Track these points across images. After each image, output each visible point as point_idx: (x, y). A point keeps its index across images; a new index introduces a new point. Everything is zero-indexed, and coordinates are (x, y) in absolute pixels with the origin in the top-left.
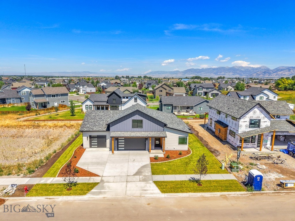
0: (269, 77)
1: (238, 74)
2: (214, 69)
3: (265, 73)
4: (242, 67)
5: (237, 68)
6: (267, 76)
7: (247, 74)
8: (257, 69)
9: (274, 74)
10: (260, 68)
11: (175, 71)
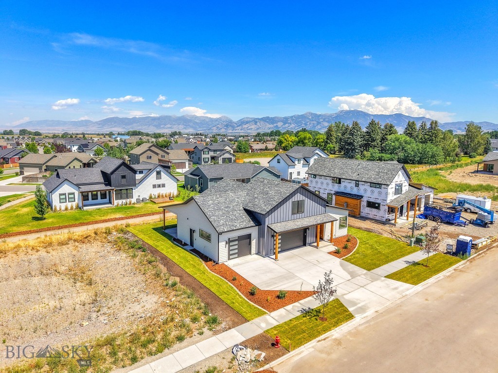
0: (233, 132)
1: (192, 127)
2: (154, 119)
3: (227, 126)
4: (196, 117)
5: (189, 118)
6: (231, 131)
7: (203, 127)
8: (217, 120)
9: (239, 128)
10: (220, 119)
11: (82, 121)
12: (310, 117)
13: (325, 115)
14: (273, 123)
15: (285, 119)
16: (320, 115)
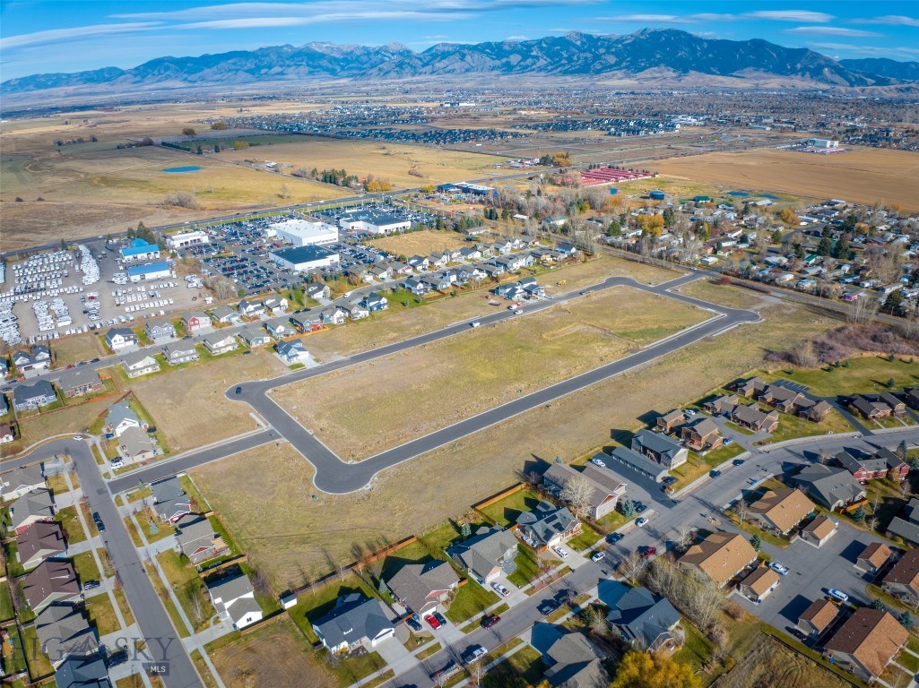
12: (579, 43)
13: (608, 40)
14: (499, 57)
15: (524, 46)
16: (599, 39)
